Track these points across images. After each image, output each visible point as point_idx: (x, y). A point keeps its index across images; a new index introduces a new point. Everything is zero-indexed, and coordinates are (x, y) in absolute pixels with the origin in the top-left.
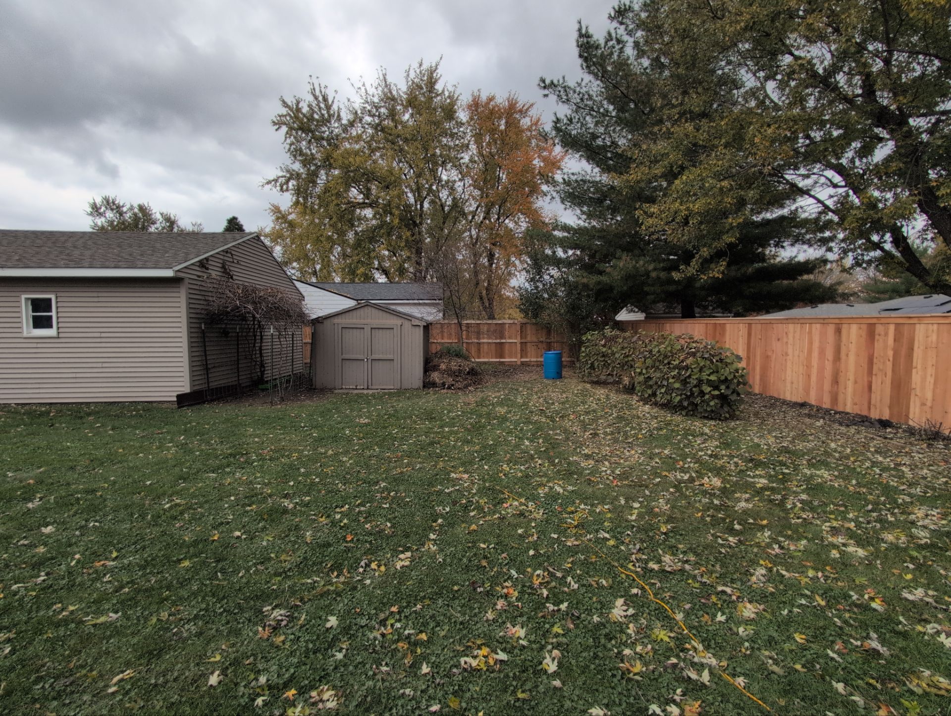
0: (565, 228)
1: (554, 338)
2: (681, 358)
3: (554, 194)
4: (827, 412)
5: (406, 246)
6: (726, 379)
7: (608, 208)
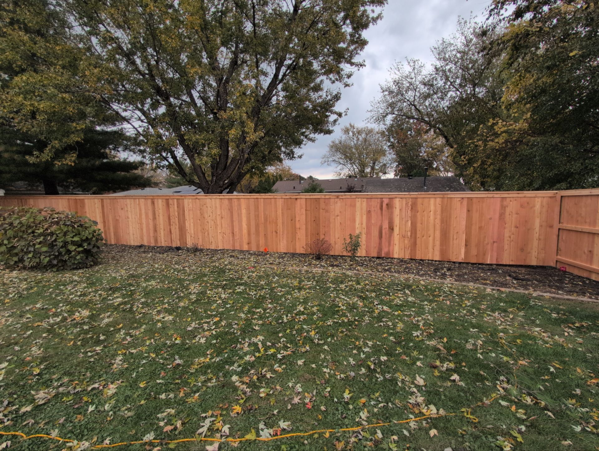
2: (45, 227)
4: (153, 248)
6: (87, 238)
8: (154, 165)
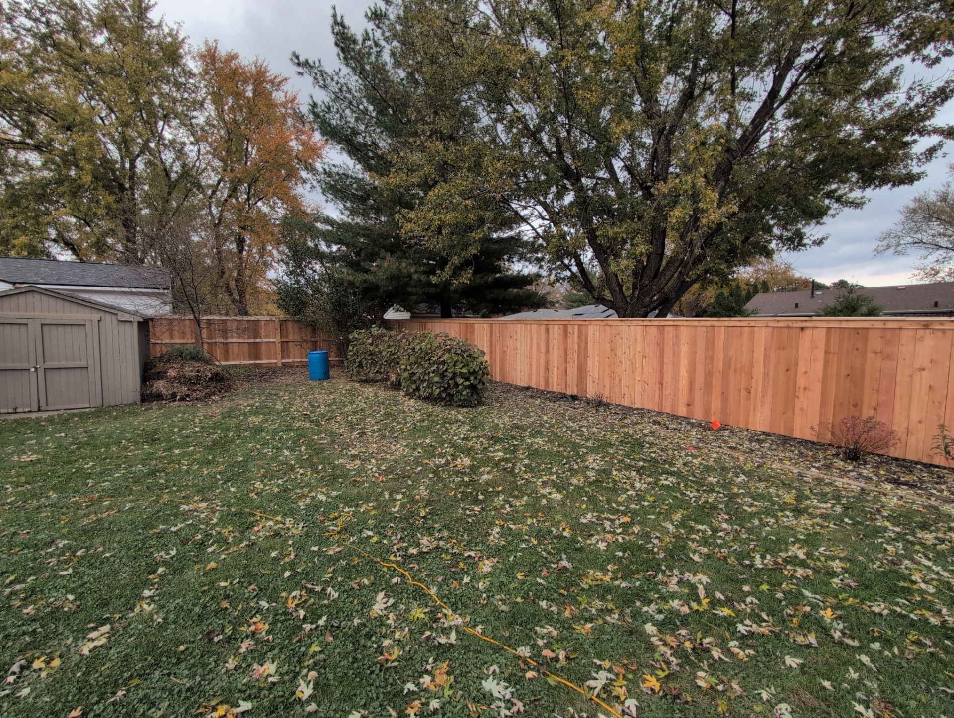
0: (328, 221)
1: (320, 336)
2: (439, 354)
3: (315, 183)
4: (543, 391)
5: (107, 214)
6: (474, 371)
7: (372, 207)
8: (552, 277)
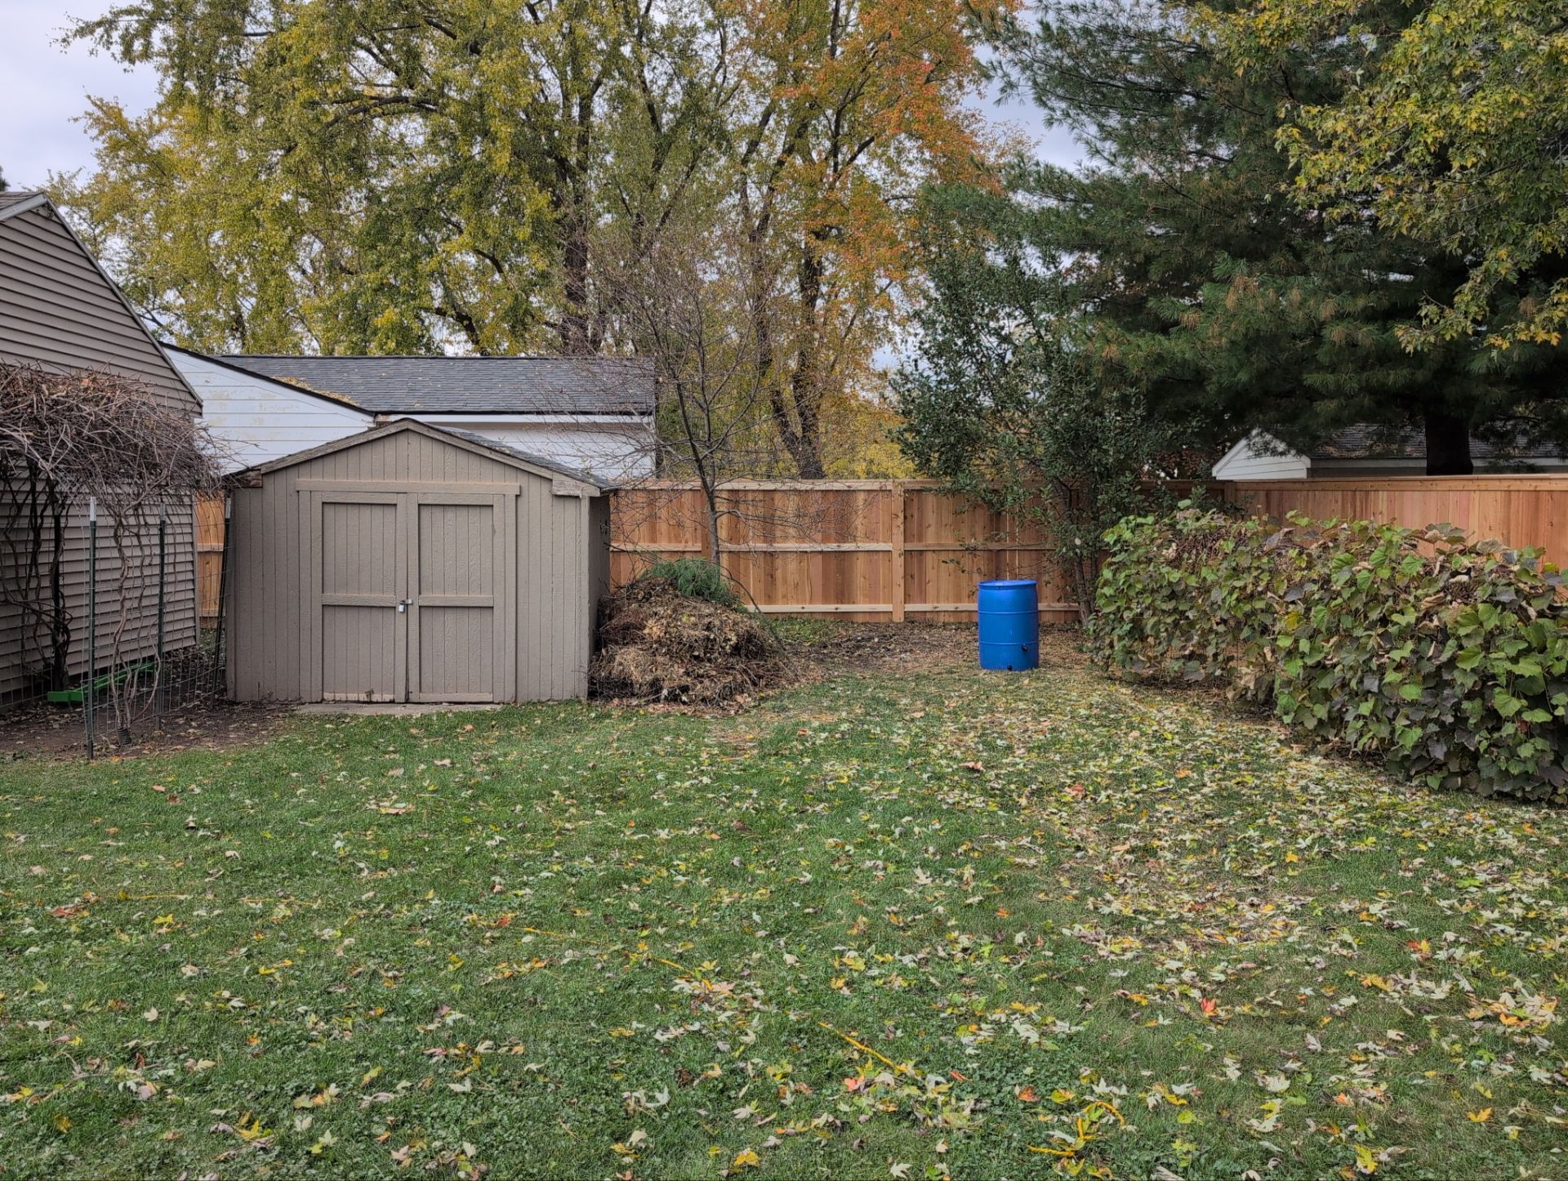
0: (1052, 182)
1: (1013, 537)
2: (1424, 605)
3: (1015, 74)
5: (534, 237)
7: (1190, 117)
